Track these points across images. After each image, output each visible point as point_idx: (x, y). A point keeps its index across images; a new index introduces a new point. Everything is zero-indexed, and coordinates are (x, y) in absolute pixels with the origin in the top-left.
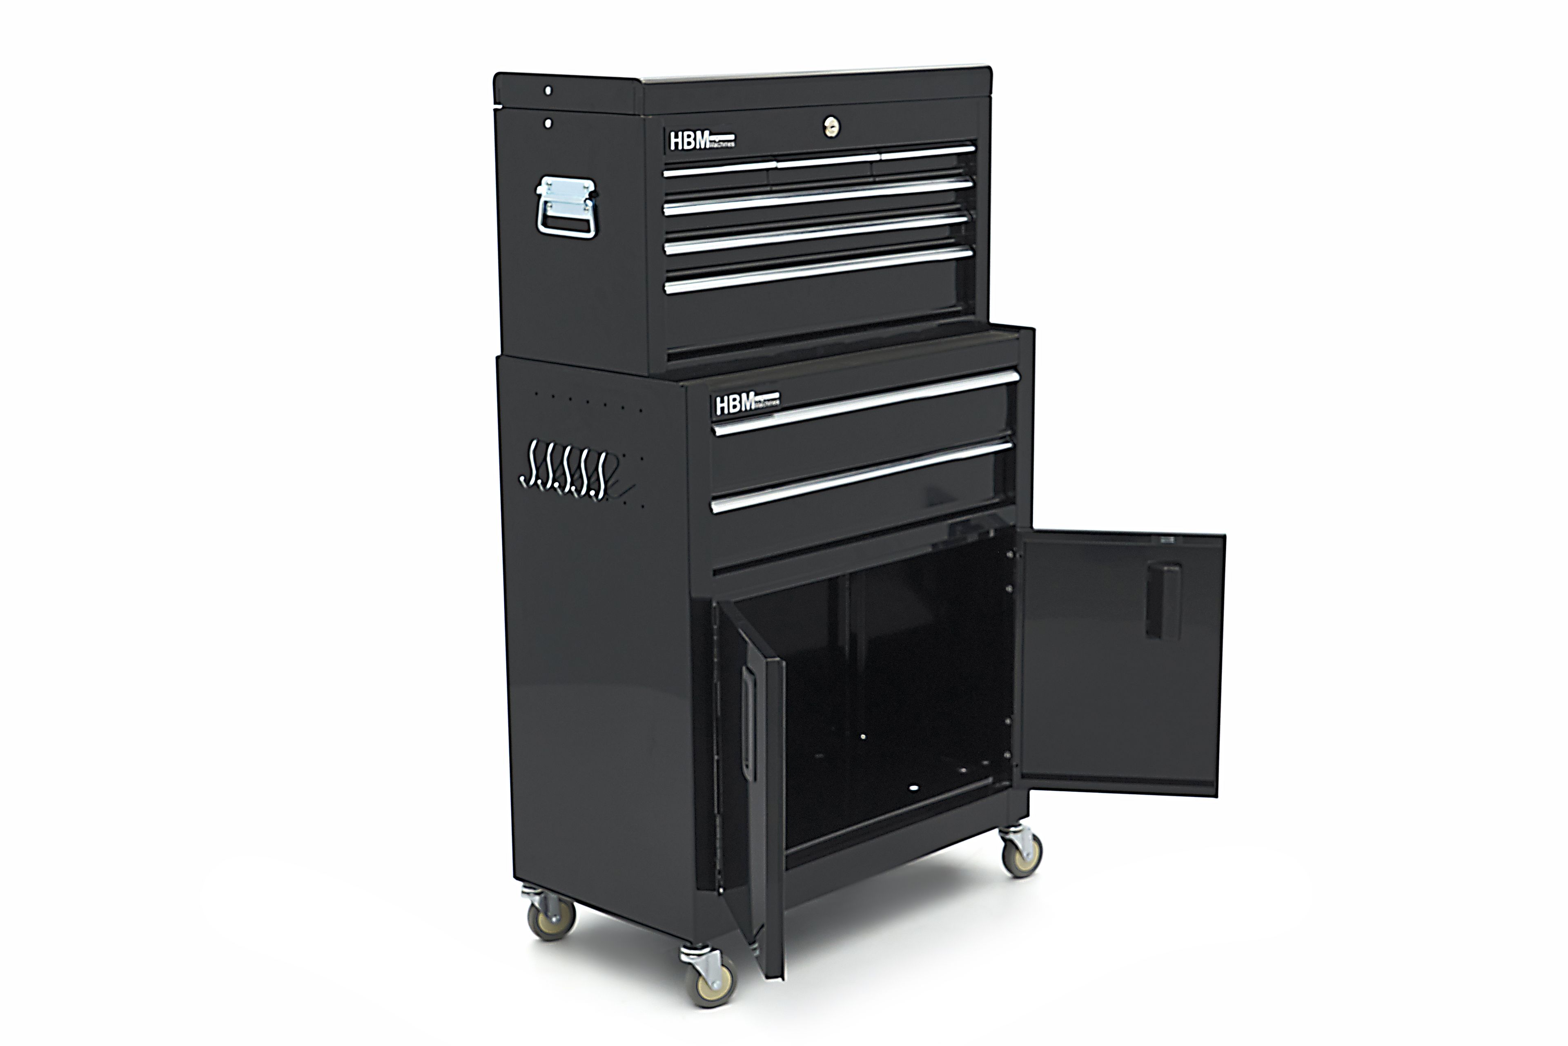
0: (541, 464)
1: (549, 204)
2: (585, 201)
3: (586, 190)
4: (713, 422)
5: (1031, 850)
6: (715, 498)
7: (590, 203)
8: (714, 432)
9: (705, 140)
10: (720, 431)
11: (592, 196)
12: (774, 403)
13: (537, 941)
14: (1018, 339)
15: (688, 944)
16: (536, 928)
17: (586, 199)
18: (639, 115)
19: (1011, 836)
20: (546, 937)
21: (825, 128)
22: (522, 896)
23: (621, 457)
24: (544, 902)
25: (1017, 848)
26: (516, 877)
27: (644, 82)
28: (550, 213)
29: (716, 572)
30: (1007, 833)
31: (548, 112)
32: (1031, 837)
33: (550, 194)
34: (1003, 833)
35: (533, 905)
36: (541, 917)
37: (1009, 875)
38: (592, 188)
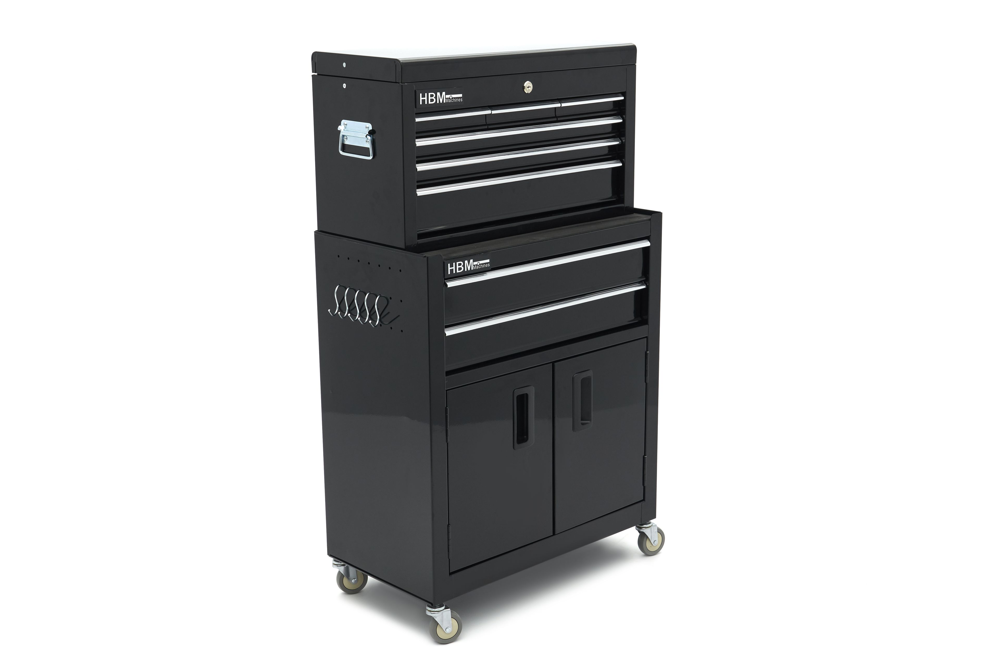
0: (341, 302)
1: (345, 137)
2: (366, 136)
3: (367, 129)
4: (445, 279)
5: (656, 539)
6: (447, 327)
7: (369, 137)
8: (447, 285)
9: (443, 97)
10: (450, 284)
11: (371, 133)
12: (486, 266)
13: (343, 593)
14: (650, 220)
15: (430, 605)
16: (341, 585)
17: (367, 135)
18: (399, 83)
19: (644, 530)
20: (348, 591)
21: (524, 87)
22: (333, 566)
23: (389, 299)
24: (347, 570)
25: (647, 537)
26: (330, 554)
27: (401, 61)
28: (347, 142)
29: (448, 373)
30: (641, 528)
31: (345, 78)
32: (656, 530)
33: (346, 130)
34: (639, 528)
35: (339, 572)
36: (345, 580)
37: (642, 553)
38: (371, 128)
